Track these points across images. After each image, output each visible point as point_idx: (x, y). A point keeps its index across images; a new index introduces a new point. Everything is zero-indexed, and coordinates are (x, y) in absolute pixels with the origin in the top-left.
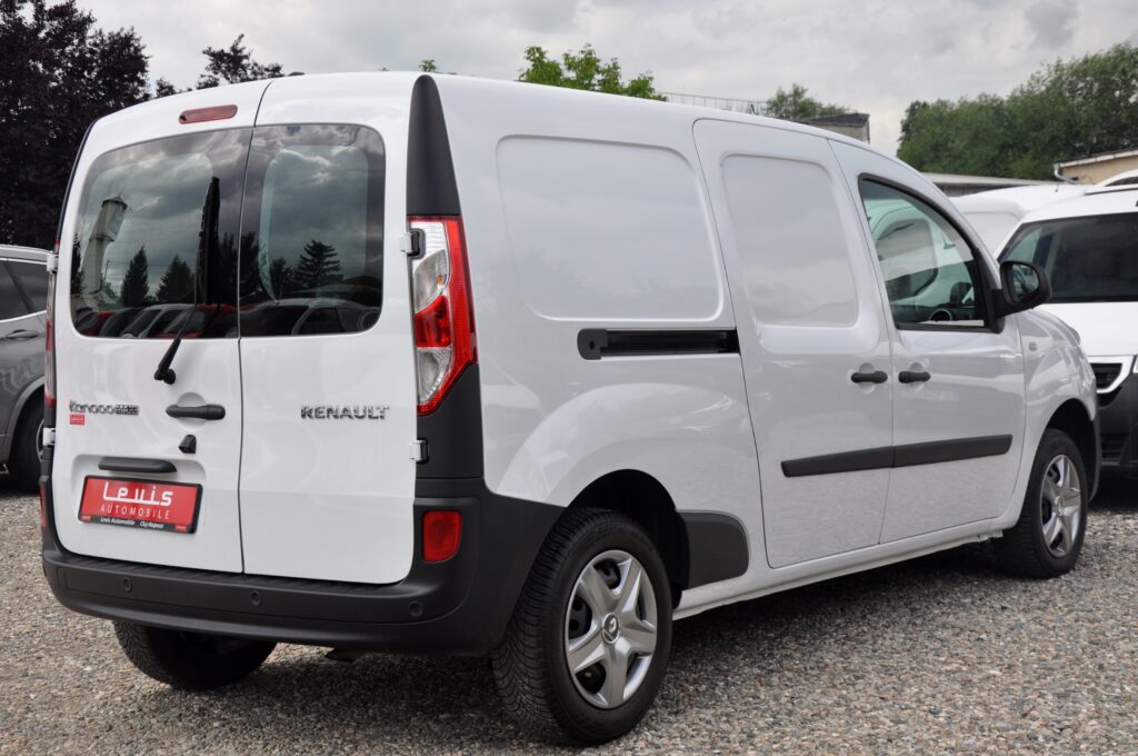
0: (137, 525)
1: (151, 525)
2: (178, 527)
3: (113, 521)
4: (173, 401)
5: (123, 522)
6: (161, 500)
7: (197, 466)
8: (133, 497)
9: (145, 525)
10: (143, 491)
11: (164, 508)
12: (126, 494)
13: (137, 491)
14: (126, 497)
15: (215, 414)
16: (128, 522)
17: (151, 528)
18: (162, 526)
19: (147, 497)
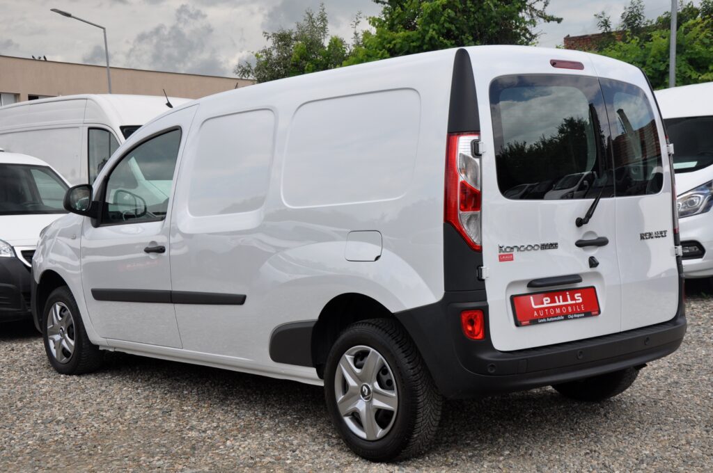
0: (566, 318)
1: (575, 316)
2: (593, 313)
3: (548, 319)
4: (580, 237)
5: (555, 319)
6: (576, 300)
7: (598, 275)
8: (555, 302)
9: (572, 317)
10: (561, 297)
11: (579, 304)
12: (549, 301)
13: (556, 298)
14: (551, 303)
15: (602, 242)
16: (559, 318)
17: (576, 318)
18: (583, 315)
19: (565, 299)
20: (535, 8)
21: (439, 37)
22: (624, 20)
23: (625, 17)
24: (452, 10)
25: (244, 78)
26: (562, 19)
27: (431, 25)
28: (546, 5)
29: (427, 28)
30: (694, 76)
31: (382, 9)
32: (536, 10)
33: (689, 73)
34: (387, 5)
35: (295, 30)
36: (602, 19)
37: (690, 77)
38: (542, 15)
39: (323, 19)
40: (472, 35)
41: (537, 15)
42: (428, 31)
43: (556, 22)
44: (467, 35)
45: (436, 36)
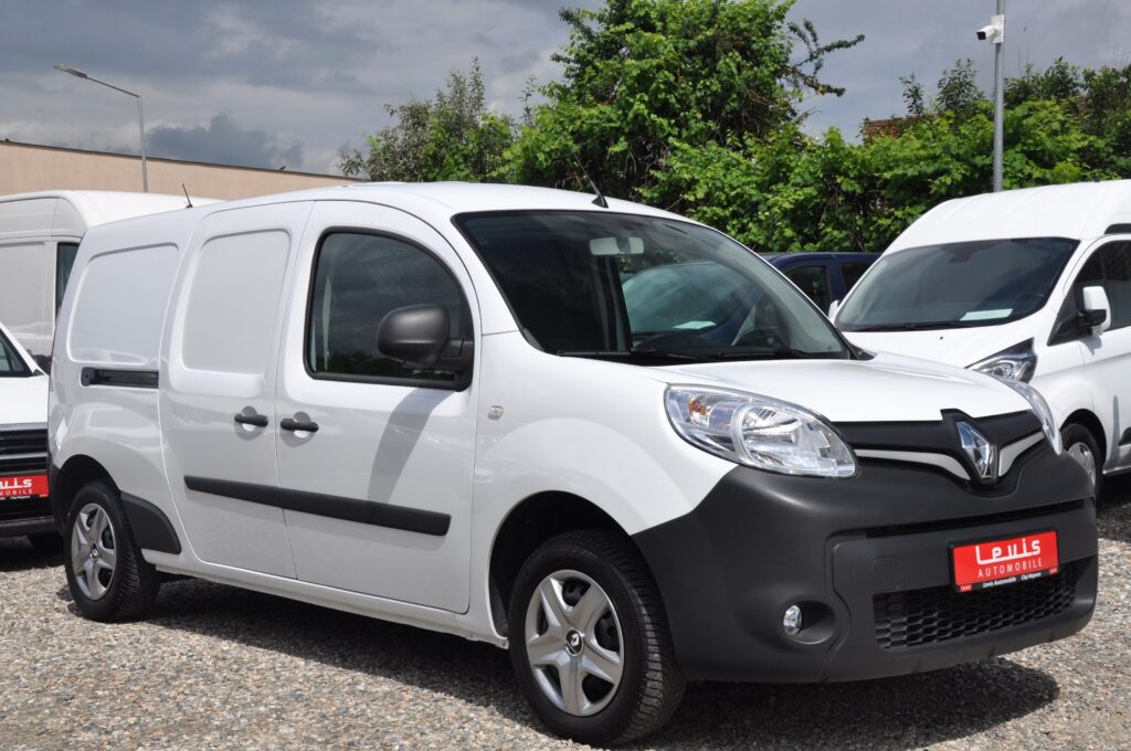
20: (803, 72)
21: (649, 114)
22: (941, 89)
23: (944, 86)
24: (669, 72)
25: (350, 175)
26: (843, 90)
27: (638, 96)
28: (817, 68)
29: (631, 100)
30: (1037, 174)
31: (565, 70)
32: (803, 75)
33: (1028, 170)
34: (572, 64)
35: (435, 101)
36: (910, 86)
37: (1030, 175)
38: (814, 85)
39: (478, 84)
40: (702, 111)
41: (805, 83)
42: (631, 105)
43: (835, 95)
44: (693, 110)
45: (646, 112)
